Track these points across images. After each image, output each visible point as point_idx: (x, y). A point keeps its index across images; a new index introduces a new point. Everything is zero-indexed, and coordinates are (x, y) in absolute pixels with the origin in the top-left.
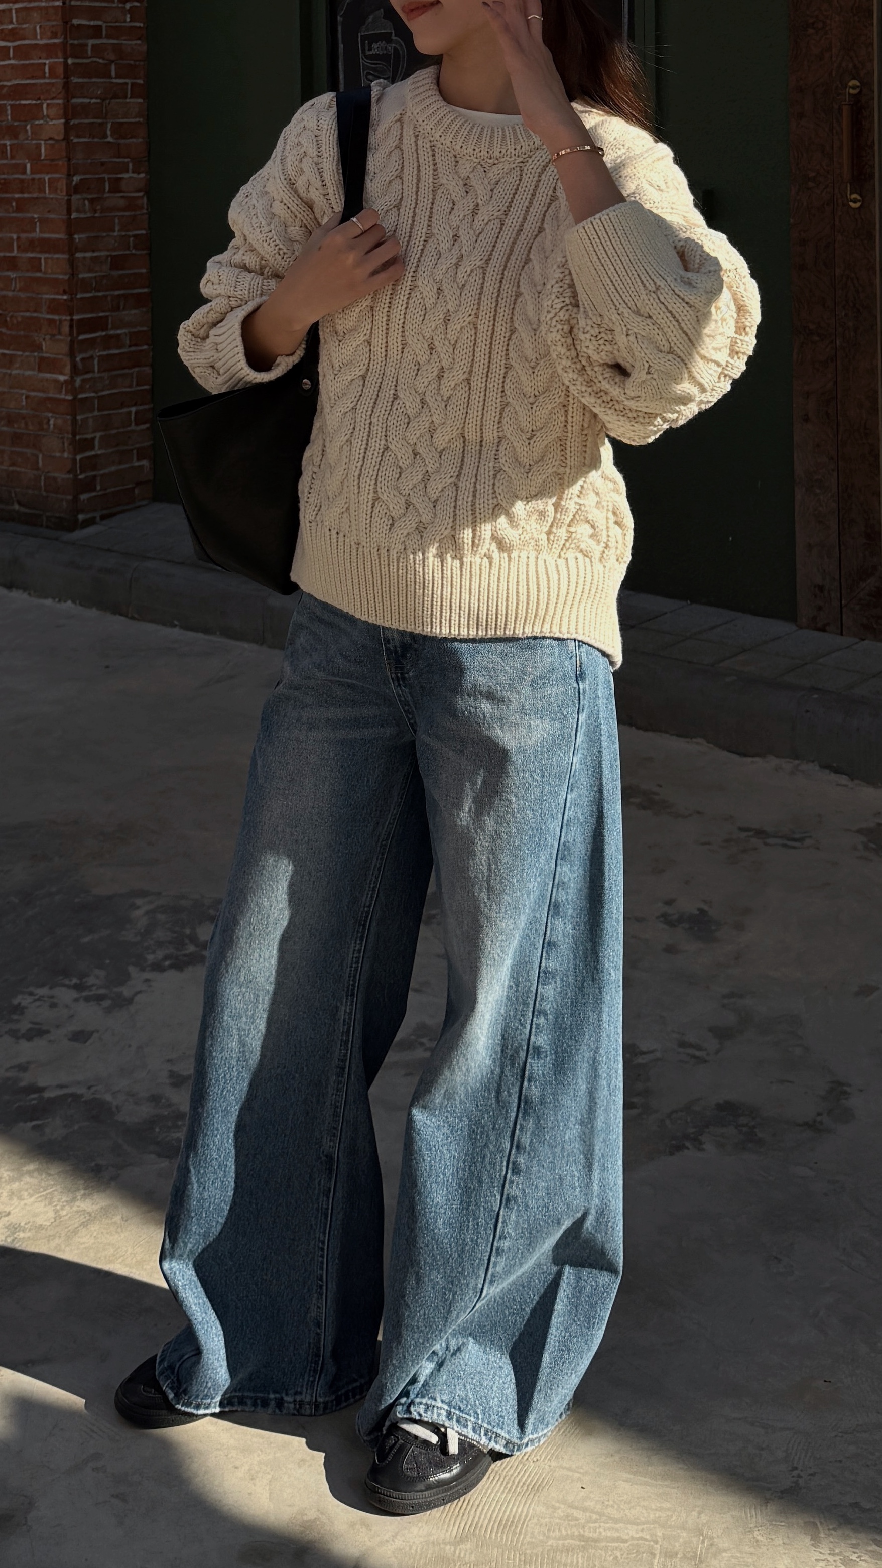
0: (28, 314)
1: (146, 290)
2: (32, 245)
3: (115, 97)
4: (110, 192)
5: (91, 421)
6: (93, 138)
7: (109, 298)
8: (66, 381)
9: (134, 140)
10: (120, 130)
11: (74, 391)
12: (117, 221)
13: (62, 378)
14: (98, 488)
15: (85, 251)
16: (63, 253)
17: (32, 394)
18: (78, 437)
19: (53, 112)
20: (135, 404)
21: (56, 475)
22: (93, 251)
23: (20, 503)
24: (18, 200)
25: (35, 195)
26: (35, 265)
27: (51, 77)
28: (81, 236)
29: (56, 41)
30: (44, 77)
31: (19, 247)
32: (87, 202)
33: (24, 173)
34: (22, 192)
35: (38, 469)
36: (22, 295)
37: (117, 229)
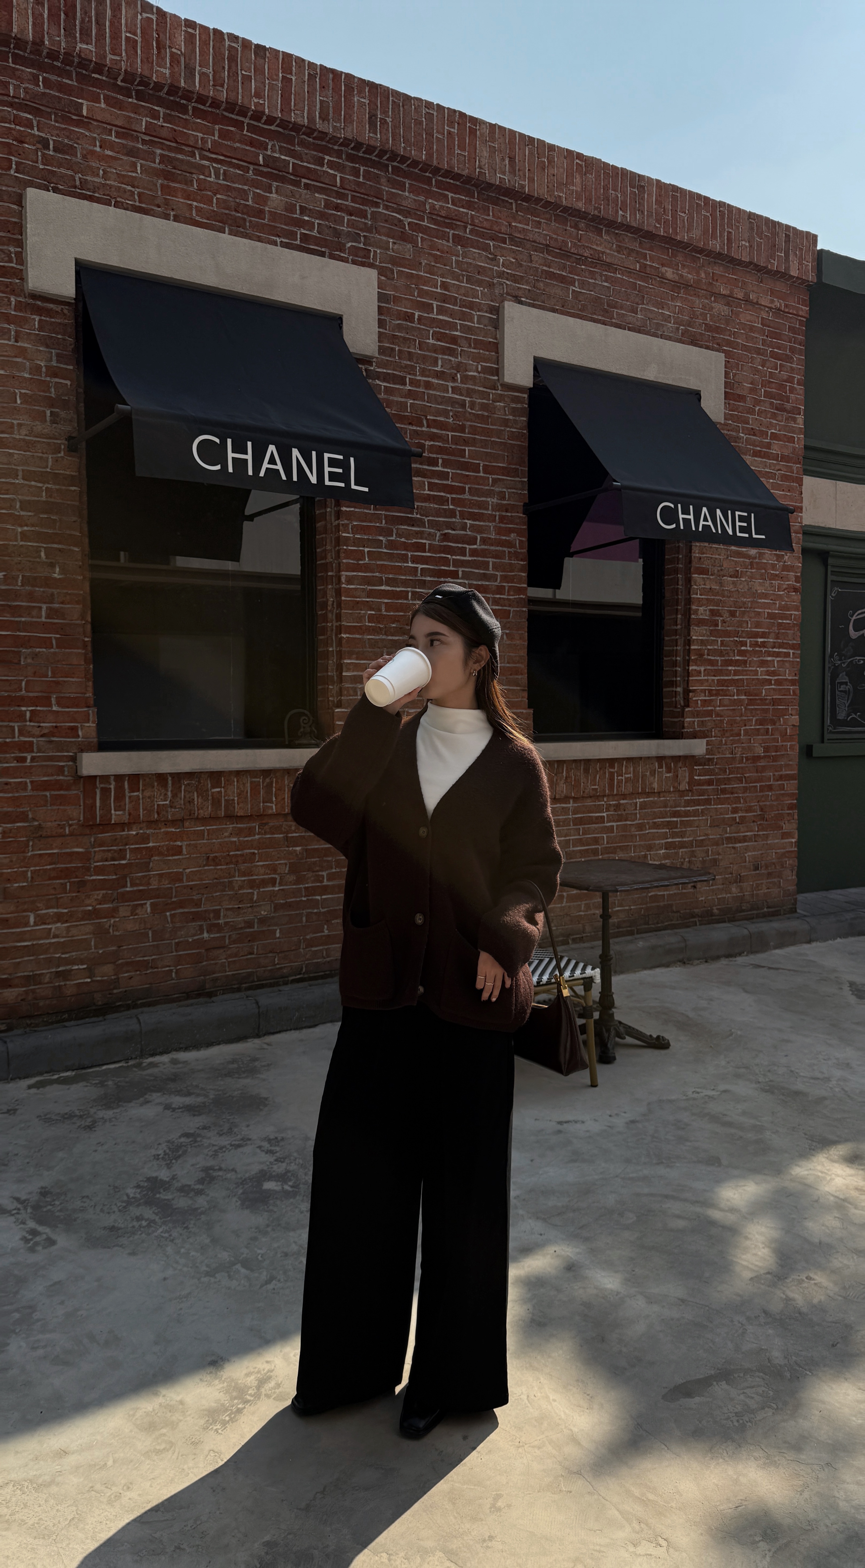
0: (777, 812)
2: (781, 778)
8: (795, 842)
13: (793, 840)
17: (778, 851)
19: (794, 712)
21: (789, 888)
24: (774, 756)
26: (782, 787)
27: (794, 695)
31: (774, 779)
33: (778, 742)
34: (776, 752)
35: (780, 887)
36: (775, 803)
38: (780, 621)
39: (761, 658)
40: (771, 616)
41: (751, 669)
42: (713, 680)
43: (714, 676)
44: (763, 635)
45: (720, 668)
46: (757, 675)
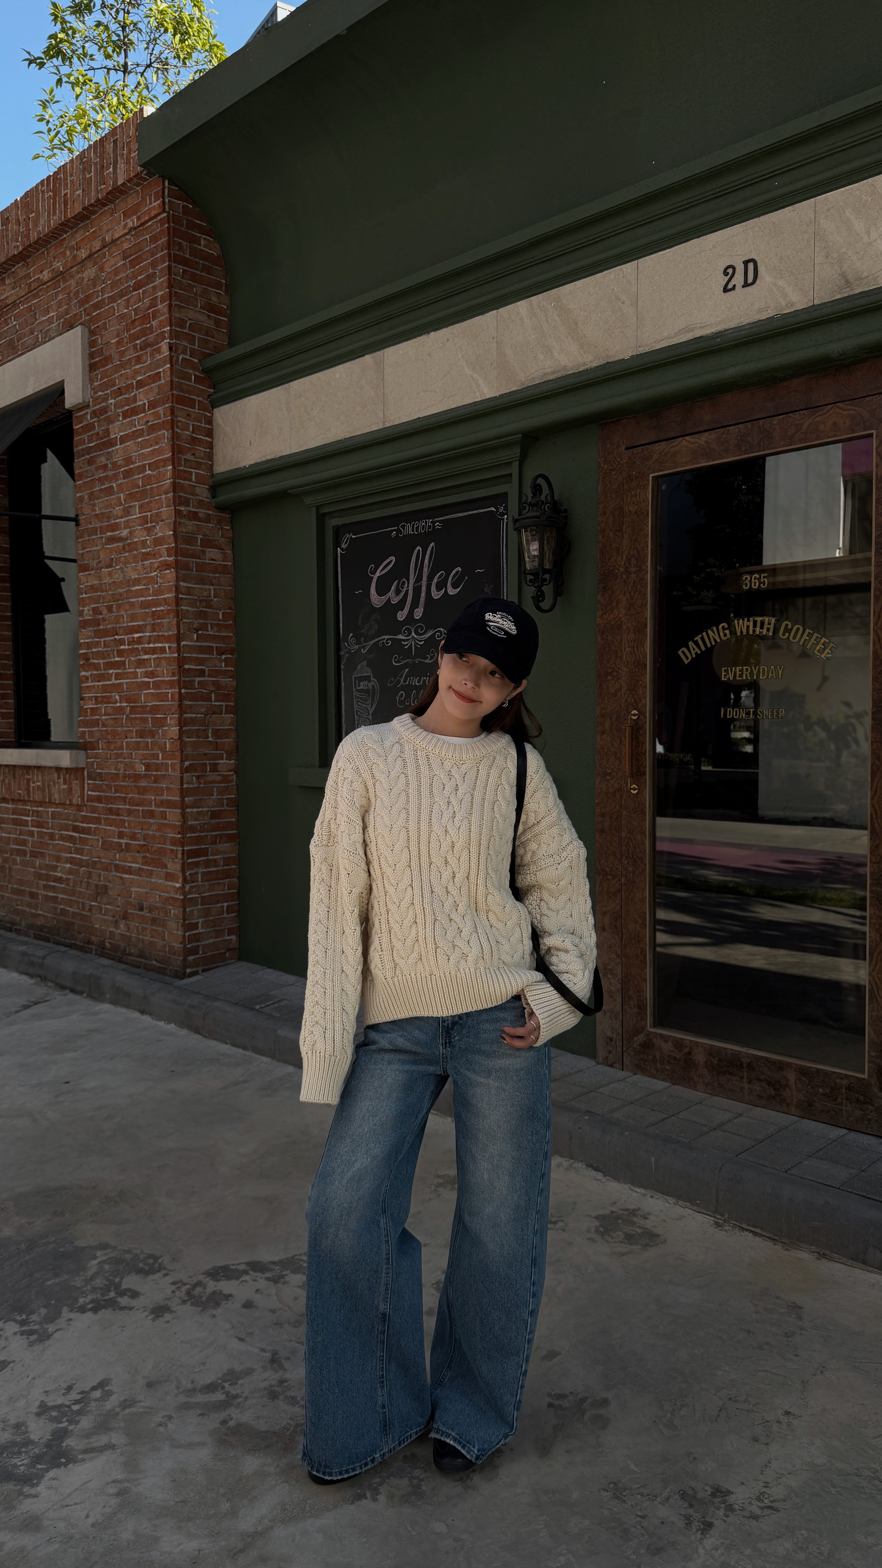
0: (160, 845)
1: (235, 832)
2: (162, 803)
3: (215, 713)
4: (210, 771)
5: (196, 911)
6: (199, 738)
7: (209, 837)
8: (179, 887)
9: (227, 740)
10: (216, 733)
11: (185, 894)
12: (215, 790)
13: (177, 885)
14: (201, 953)
15: (193, 808)
16: (178, 809)
17: (162, 894)
18: (186, 922)
19: (173, 722)
20: (227, 901)
21: (174, 944)
22: (199, 808)
23: (156, 961)
24: (155, 776)
25: (164, 773)
26: (164, 815)
27: (172, 701)
28: (190, 799)
29: (175, 678)
30: (168, 701)
31: (156, 804)
32: (194, 778)
33: (159, 759)
34: (157, 771)
35: (165, 940)
36: (157, 834)
37: (215, 794)
38: (154, 609)
39: (139, 657)
40: (145, 605)
41: (130, 670)
42: (98, 686)
43: (99, 681)
44: (139, 629)
45: (103, 672)
46: (137, 678)
